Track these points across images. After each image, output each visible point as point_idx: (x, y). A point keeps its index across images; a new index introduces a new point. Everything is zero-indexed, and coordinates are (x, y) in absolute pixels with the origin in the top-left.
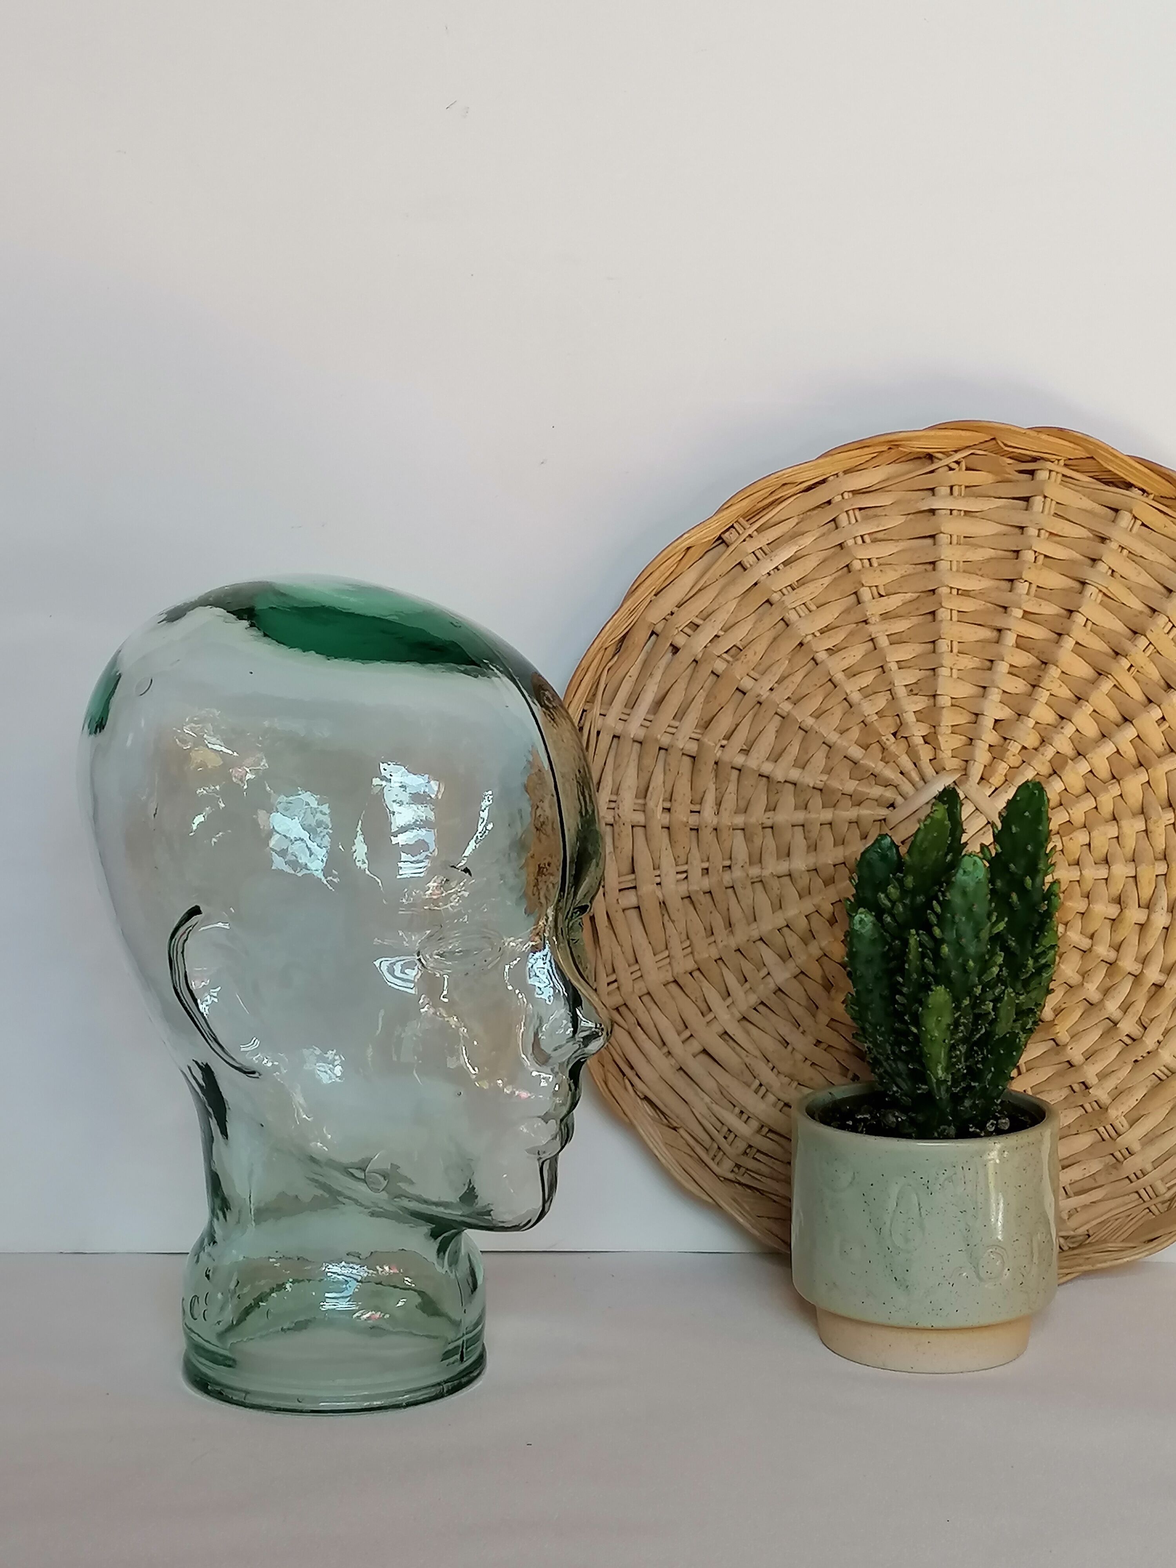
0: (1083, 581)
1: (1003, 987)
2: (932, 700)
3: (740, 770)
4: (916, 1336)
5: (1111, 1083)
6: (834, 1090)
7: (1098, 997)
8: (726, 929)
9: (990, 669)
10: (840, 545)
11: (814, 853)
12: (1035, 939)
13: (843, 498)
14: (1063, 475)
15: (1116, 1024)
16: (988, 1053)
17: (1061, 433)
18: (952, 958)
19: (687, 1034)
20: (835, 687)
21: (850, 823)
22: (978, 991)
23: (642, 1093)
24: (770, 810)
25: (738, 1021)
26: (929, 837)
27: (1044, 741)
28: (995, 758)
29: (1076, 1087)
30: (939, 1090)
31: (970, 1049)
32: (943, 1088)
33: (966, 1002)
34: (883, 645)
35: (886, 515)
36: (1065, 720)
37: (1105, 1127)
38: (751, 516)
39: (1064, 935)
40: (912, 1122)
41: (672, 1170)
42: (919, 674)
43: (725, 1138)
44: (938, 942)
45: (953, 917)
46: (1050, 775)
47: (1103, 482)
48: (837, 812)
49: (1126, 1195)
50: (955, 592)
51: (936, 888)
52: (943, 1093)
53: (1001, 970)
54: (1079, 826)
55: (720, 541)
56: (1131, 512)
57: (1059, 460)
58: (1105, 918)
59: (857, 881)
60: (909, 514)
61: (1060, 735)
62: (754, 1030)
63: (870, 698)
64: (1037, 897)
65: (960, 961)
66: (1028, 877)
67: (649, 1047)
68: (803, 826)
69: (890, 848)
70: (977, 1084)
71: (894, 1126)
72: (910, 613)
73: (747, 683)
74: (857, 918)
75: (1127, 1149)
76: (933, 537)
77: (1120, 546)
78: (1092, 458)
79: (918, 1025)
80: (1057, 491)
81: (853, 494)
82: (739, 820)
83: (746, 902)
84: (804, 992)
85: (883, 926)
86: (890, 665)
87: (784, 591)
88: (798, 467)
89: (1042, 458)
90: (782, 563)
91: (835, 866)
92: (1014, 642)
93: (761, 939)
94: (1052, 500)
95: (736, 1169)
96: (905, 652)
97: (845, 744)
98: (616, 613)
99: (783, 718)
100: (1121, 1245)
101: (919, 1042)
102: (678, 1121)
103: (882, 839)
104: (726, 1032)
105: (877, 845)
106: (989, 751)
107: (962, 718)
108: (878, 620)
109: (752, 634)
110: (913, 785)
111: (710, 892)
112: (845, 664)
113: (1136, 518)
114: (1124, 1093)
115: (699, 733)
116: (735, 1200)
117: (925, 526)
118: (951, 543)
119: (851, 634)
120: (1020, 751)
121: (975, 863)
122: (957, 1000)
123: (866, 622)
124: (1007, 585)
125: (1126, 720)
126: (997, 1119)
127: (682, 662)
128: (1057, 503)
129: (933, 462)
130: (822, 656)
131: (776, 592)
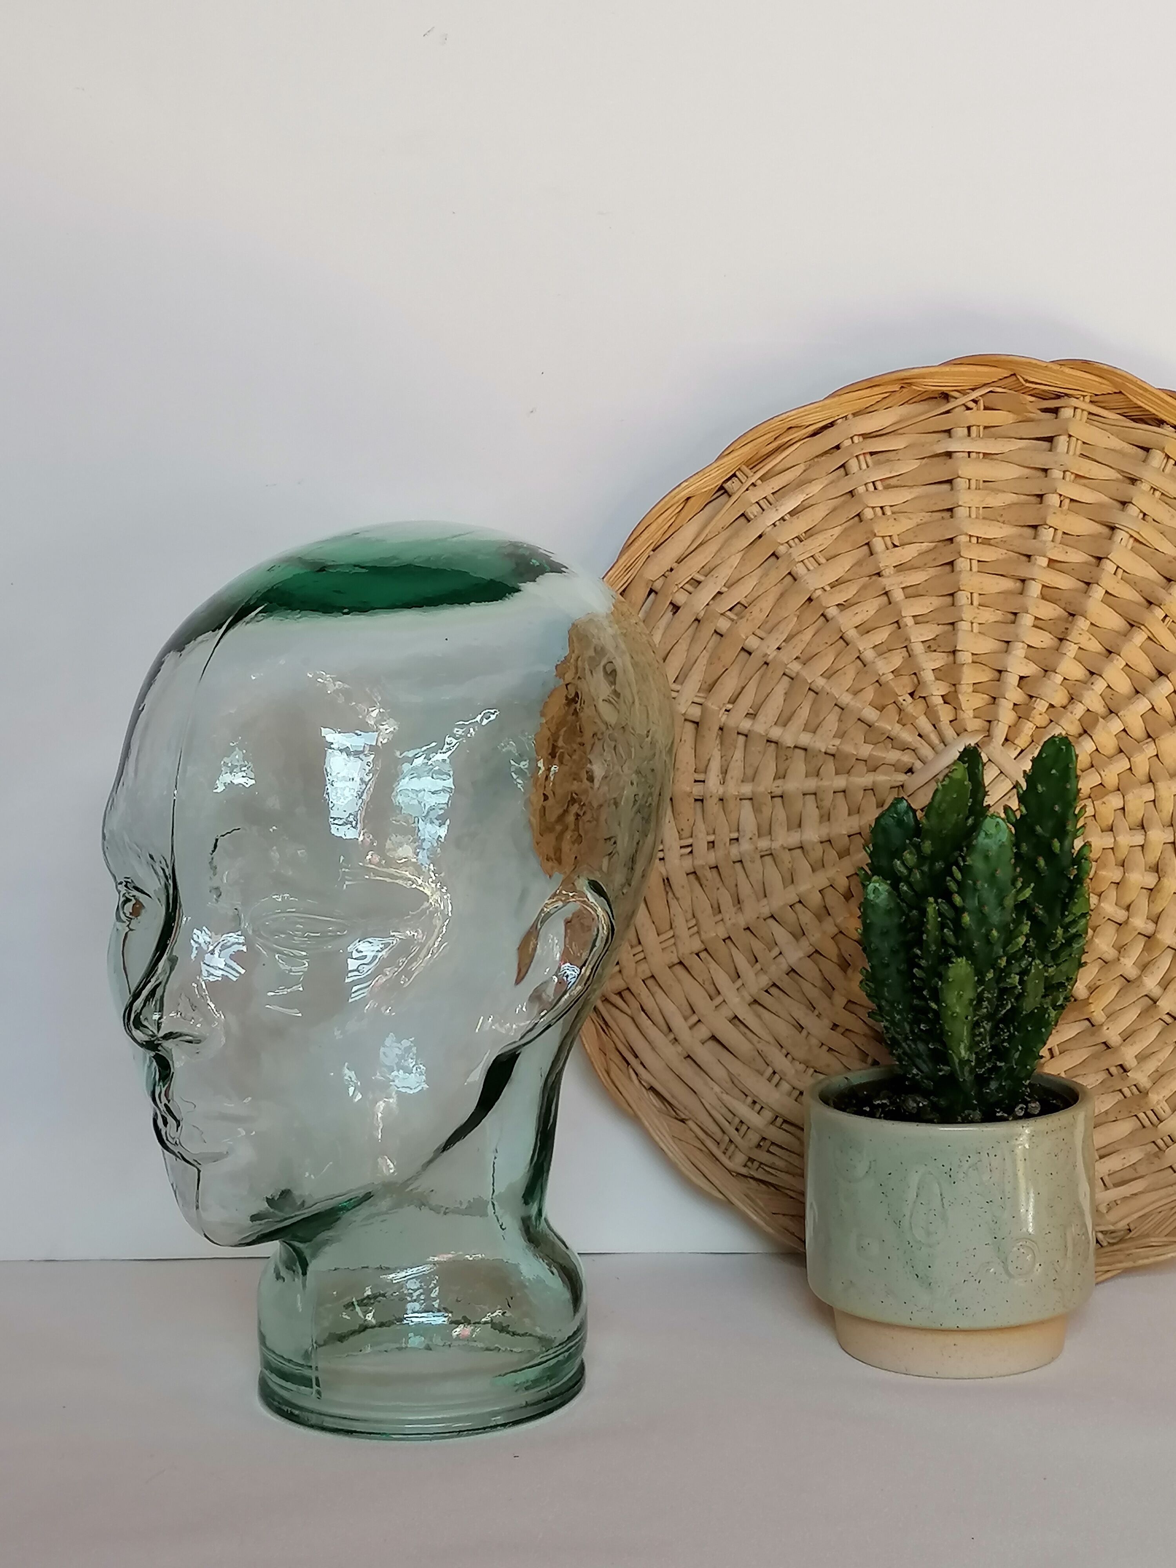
0: (1113, 525)
1: (1030, 959)
2: (951, 658)
3: (746, 736)
4: (941, 1339)
5: (1151, 1066)
6: (849, 1075)
7: (1135, 973)
8: (734, 906)
9: (1013, 622)
10: (851, 492)
11: (828, 823)
12: (1065, 907)
13: (853, 442)
14: (1090, 413)
15: (1155, 1003)
16: (1015, 1030)
17: (1085, 365)
18: (973, 927)
19: (694, 1019)
20: (848, 644)
21: (865, 790)
22: (1003, 962)
23: (646, 1082)
24: (779, 778)
25: (749, 1005)
26: (948, 798)
27: (1072, 699)
28: (1020, 717)
29: (1113, 1070)
30: (963, 1073)
31: (996, 1027)
32: (967, 1069)
33: (990, 975)
34: (898, 599)
35: (899, 460)
36: (1094, 676)
37: (1144, 1113)
38: (754, 463)
39: (1098, 906)
40: (934, 1107)
41: (680, 1164)
42: (938, 630)
43: (737, 1130)
44: (959, 911)
45: (975, 883)
46: (1080, 735)
47: (1132, 420)
48: (852, 779)
49: (1169, 1186)
50: (974, 540)
51: (956, 854)
52: (966, 1074)
53: (1027, 941)
54: (1112, 789)
55: (722, 491)
56: (1163, 450)
57: (1084, 396)
58: (1142, 888)
59: (872, 849)
60: (923, 458)
61: (1091, 692)
62: (766, 1014)
63: (886, 655)
64: (1066, 861)
65: (983, 931)
66: (1056, 840)
67: (654, 1033)
68: (815, 794)
69: (906, 812)
70: (1003, 1064)
71: (915, 1111)
72: (925, 564)
73: (752, 643)
74: (871, 886)
75: (1169, 1136)
76: (950, 482)
77: (1152, 487)
78: (1120, 392)
79: (937, 1001)
80: (1081, 429)
81: (864, 438)
82: (747, 789)
83: (756, 877)
84: (819, 973)
85: (899, 896)
86: (905, 619)
87: (791, 542)
88: (803, 409)
89: (1066, 395)
90: (788, 513)
91: (849, 836)
92: (1039, 592)
93: (772, 916)
94: (1077, 439)
95: (749, 1164)
96: (922, 607)
97: (859, 705)
98: (611, 569)
99: (792, 679)
100: (1165, 1239)
101: (939, 1019)
102: (687, 1113)
103: (898, 803)
104: (736, 1017)
105: (893, 809)
106: (1013, 709)
107: (985, 676)
108: (892, 573)
109: (757, 590)
110: (933, 749)
111: (717, 867)
112: (858, 620)
113: (1168, 457)
114: (1165, 1077)
115: (703, 697)
116: (747, 1196)
117: (941, 471)
118: (969, 488)
119: (864, 587)
120: (1047, 709)
121: (998, 824)
122: (980, 973)
123: (879, 574)
124: (1030, 532)
125: (1160, 674)
126: (1026, 1103)
127: (682, 622)
128: (1084, 443)
129: (948, 402)
130: (832, 612)
131: (782, 544)
